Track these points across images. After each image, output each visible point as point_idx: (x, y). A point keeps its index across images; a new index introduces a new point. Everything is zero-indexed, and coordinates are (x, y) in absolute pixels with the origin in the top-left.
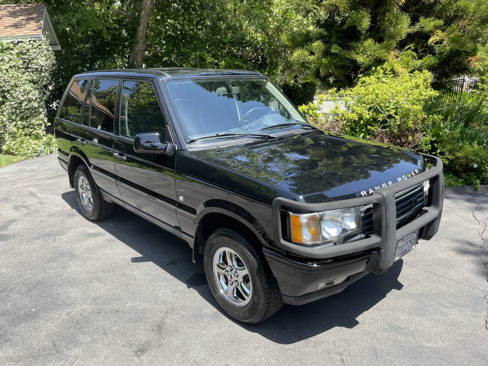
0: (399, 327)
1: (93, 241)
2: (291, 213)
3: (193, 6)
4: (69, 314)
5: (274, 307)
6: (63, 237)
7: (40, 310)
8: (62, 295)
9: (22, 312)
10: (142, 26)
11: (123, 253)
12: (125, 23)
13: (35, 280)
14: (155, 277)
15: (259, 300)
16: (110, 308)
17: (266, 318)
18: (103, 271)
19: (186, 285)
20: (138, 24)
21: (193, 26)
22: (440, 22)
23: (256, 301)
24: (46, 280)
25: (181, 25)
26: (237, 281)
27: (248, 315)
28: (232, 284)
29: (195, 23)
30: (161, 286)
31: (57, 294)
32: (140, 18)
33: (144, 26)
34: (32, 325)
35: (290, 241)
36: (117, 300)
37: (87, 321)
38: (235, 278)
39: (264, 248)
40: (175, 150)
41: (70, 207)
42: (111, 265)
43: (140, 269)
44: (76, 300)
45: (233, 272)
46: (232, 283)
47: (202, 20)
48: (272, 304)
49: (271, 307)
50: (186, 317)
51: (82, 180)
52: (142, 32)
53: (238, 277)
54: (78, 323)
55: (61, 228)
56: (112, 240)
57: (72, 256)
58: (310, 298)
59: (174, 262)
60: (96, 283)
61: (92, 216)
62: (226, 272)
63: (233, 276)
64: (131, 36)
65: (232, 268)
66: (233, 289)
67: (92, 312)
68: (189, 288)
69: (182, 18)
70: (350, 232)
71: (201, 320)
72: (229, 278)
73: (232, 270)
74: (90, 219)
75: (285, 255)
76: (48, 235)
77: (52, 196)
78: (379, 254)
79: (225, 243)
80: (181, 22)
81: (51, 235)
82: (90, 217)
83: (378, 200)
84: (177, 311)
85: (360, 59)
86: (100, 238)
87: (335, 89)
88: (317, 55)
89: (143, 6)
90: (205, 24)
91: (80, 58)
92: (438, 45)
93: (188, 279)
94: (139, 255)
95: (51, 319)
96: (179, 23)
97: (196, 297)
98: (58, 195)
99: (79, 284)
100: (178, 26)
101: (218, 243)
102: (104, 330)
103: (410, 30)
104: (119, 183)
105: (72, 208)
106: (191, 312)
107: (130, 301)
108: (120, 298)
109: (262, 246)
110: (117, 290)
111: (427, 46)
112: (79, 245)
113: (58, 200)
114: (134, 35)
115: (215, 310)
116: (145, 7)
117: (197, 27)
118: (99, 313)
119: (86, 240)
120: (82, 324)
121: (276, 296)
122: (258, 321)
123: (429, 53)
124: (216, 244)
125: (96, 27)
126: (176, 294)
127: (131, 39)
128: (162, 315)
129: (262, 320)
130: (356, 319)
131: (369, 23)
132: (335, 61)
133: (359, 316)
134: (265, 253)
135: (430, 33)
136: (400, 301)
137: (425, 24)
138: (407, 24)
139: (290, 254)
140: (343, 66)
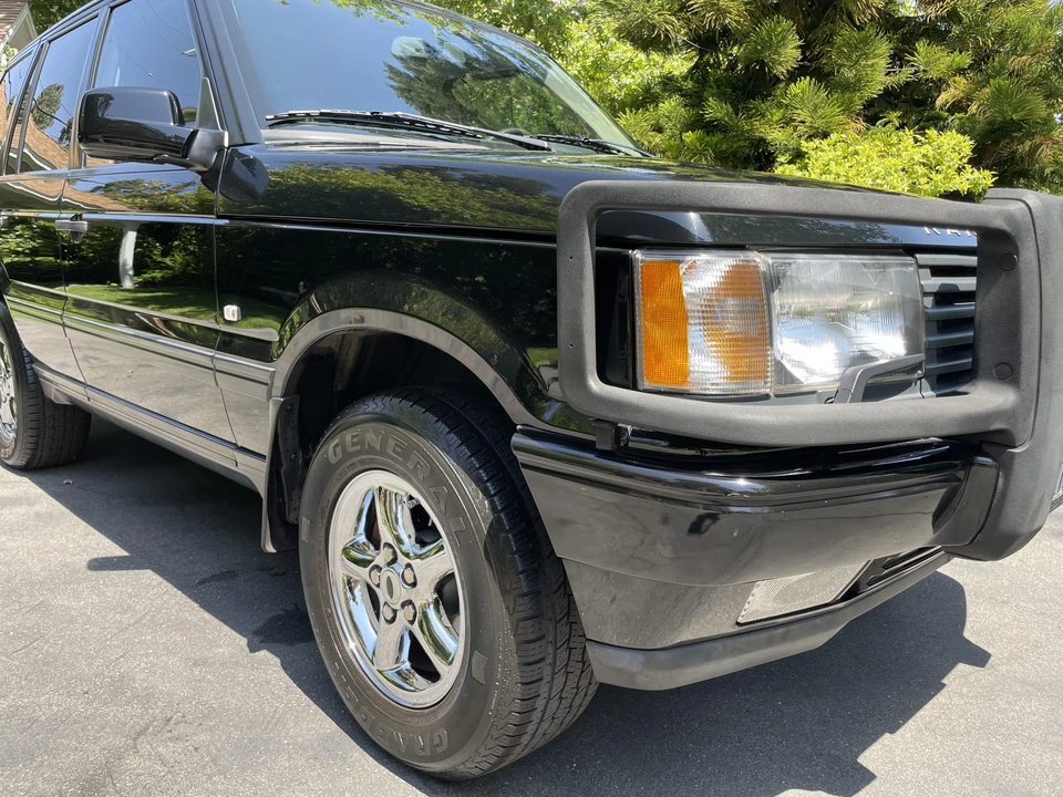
2: (638, 255)
5: (554, 704)
14: (143, 617)
15: (489, 670)
17: (518, 753)
19: (244, 640)
22: (965, 59)
23: (478, 674)
26: (410, 602)
27: (445, 740)
28: (393, 619)
30: (156, 644)
35: (631, 383)
38: (402, 593)
39: (516, 439)
40: (220, 149)
45: (399, 567)
46: (395, 611)
48: (544, 689)
49: (540, 703)
50: (208, 752)
53: (414, 585)
58: (708, 658)
59: (225, 576)
61: (13, 452)
62: (374, 572)
63: (396, 582)
65: (395, 553)
66: (396, 639)
68: (253, 648)
72: (382, 594)
73: (394, 560)
75: (609, 446)
79: (372, 450)
84: (182, 728)
88: (668, 133)
92: (956, 115)
97: (268, 683)
101: (347, 456)
103: (889, 80)
106: (236, 735)
109: (510, 428)
115: (329, 726)
121: (563, 654)
122: (486, 766)
124: (339, 463)
128: (120, 741)
129: (501, 758)
130: (861, 760)
131: (798, 54)
132: (715, 139)
133: (867, 753)
134: (521, 457)
135: (939, 84)
136: (1002, 704)
137: (931, 59)
138: (883, 63)
139: (631, 445)
140: (734, 154)
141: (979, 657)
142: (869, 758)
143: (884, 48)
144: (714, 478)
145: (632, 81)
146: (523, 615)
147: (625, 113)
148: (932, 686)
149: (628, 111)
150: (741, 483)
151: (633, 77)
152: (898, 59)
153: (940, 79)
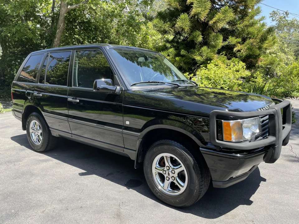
0: (278, 202)
1: (44, 165)
2: (223, 121)
3: (90, 28)
4: (43, 212)
6: (20, 163)
7: (18, 211)
8: (33, 200)
9: (3, 213)
10: (57, 38)
11: (71, 171)
12: (45, 36)
13: (8, 191)
14: (101, 184)
15: (194, 187)
16: (75, 206)
18: (60, 182)
19: (125, 187)
20: (55, 37)
21: (91, 40)
22: (240, 40)
23: (192, 188)
24: (16, 190)
25: (82, 39)
26: (173, 176)
28: (169, 180)
29: (91, 38)
30: (108, 189)
31: (29, 199)
32: (56, 34)
33: (58, 38)
34: (15, 222)
35: (222, 140)
36: (78, 200)
37: (60, 215)
38: (171, 175)
39: (200, 149)
40: (122, 90)
41: (20, 145)
42: (65, 179)
43: (88, 180)
44: (45, 202)
46: (169, 178)
47: (96, 37)
50: (134, 207)
51: (34, 123)
52: (57, 42)
53: (174, 173)
54: (52, 217)
55: (17, 157)
56: (60, 163)
57: (32, 175)
59: (111, 174)
60: (58, 191)
61: (41, 148)
62: (164, 172)
63: (170, 173)
64: (49, 44)
66: (169, 183)
67: (62, 210)
68: (129, 189)
69: (84, 35)
70: (257, 134)
71: (146, 208)
72: (166, 175)
73: (169, 169)
74: (38, 151)
75: (219, 150)
76: (8, 162)
77: (3, 139)
78: (274, 149)
79: (165, 149)
80: (83, 37)
81: (11, 162)
82: (39, 149)
83: (273, 112)
84: (126, 204)
85: (198, 58)
86: (50, 162)
87: (188, 73)
88: (171, 57)
89: (58, 27)
90: (98, 39)
91: (14, 56)
92: (238, 52)
93: (126, 184)
94: (84, 171)
95: (30, 216)
96: (81, 37)
98: (8, 138)
99: (44, 192)
100: (81, 39)
101: (159, 151)
102: (76, 221)
103: (223, 44)
104: (70, 119)
105: (22, 145)
106: (137, 204)
107: (89, 200)
108: (80, 199)
109: (199, 147)
110: (76, 193)
111: (233, 53)
112: (35, 167)
113: (8, 141)
114: (51, 44)
116: (59, 27)
117: (93, 41)
118: (67, 209)
119: (39, 164)
120: (56, 218)
122: (191, 204)
123: (234, 57)
124: (157, 152)
125: (28, 36)
126: (121, 193)
127: (49, 46)
128: (117, 207)
129: (194, 202)
130: (250, 199)
131: (202, 39)
132: (183, 59)
133: (251, 198)
134: (202, 152)
135: (234, 46)
136: (270, 187)
137: (232, 40)
138: (221, 41)
139: (222, 149)
140: (188, 62)
141: (264, 180)
142: (251, 199)
143: (221, 37)
144: (234, 154)
145: (155, 38)
146: (200, 177)
147: (161, 52)
148: (258, 186)
149: (162, 52)
150: (238, 155)
151: (156, 37)
152: (224, 40)
153: (234, 44)
